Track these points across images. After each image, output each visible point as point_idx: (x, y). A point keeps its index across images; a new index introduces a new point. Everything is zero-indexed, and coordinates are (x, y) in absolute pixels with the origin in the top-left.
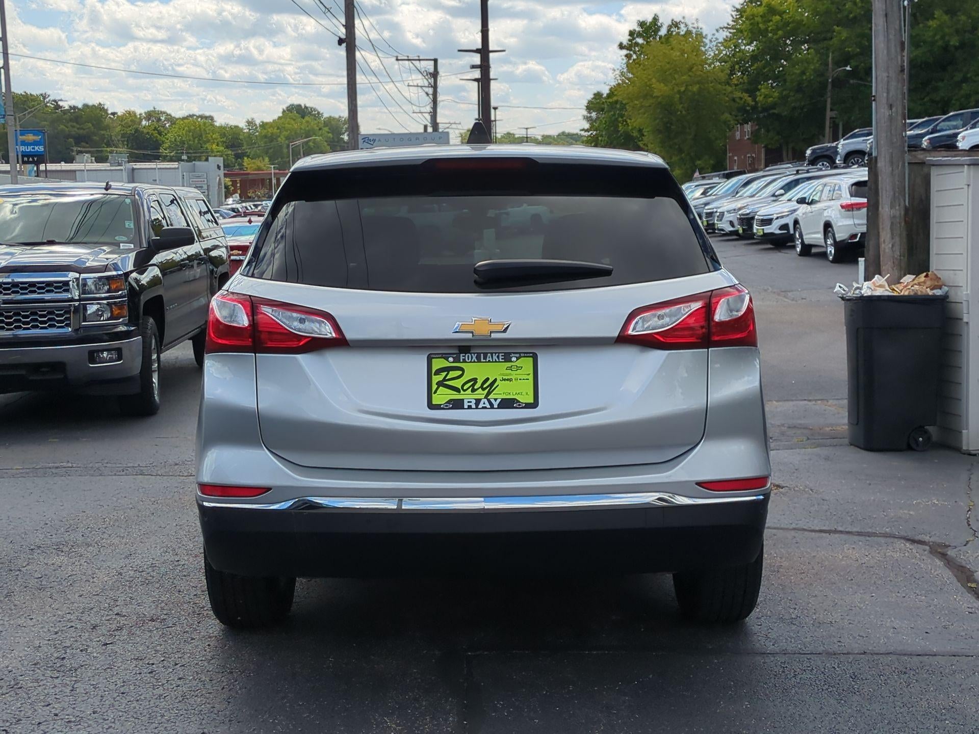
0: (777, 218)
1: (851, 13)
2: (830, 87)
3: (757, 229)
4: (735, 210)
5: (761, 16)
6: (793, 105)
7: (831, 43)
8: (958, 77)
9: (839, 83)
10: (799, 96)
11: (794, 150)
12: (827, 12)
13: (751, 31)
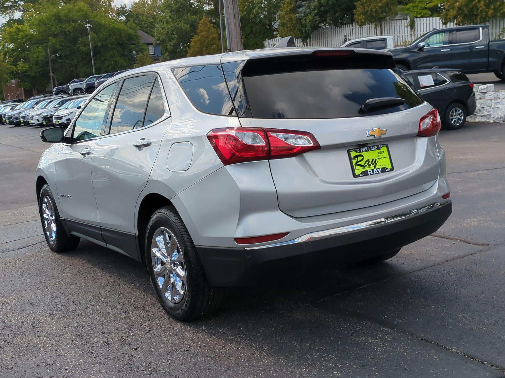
0: (64, 116)
1: (55, 32)
2: (50, 63)
3: (56, 122)
4: (38, 114)
5: (14, 32)
6: (35, 71)
7: (48, 44)
8: (103, 59)
9: (54, 61)
10: (37, 67)
11: (37, 90)
12: (45, 31)
13: (11, 38)
